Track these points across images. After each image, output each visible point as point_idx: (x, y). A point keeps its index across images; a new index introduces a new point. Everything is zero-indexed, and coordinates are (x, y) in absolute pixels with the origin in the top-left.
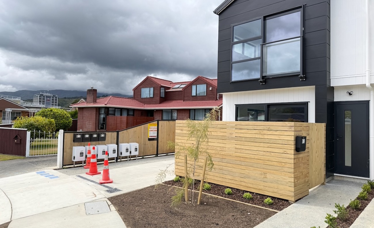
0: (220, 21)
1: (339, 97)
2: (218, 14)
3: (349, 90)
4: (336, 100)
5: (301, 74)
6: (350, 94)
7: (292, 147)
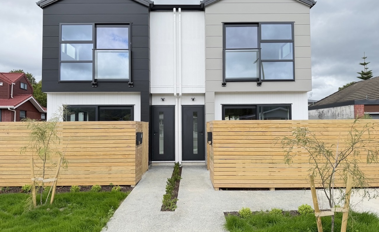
0: (44, 15)
1: (156, 102)
2: (42, 7)
3: (163, 96)
4: (153, 104)
5: (130, 81)
6: (163, 100)
7: (134, 141)
